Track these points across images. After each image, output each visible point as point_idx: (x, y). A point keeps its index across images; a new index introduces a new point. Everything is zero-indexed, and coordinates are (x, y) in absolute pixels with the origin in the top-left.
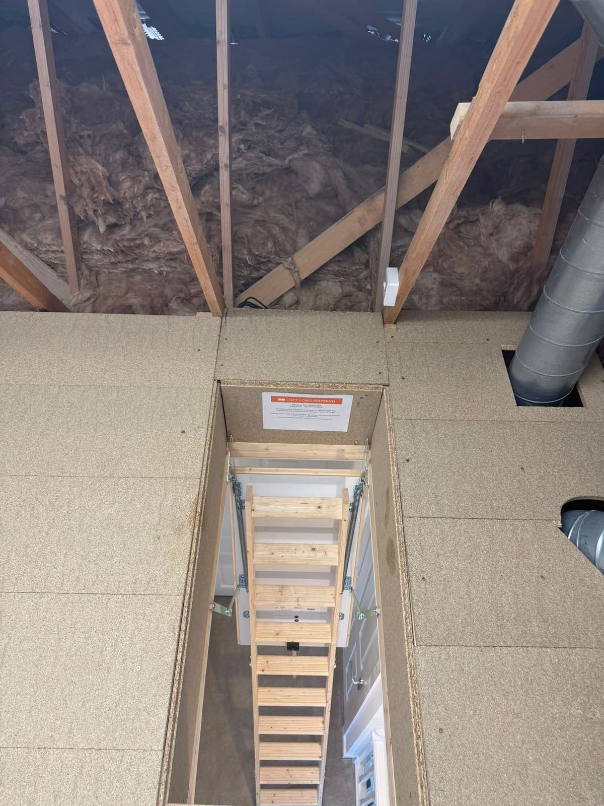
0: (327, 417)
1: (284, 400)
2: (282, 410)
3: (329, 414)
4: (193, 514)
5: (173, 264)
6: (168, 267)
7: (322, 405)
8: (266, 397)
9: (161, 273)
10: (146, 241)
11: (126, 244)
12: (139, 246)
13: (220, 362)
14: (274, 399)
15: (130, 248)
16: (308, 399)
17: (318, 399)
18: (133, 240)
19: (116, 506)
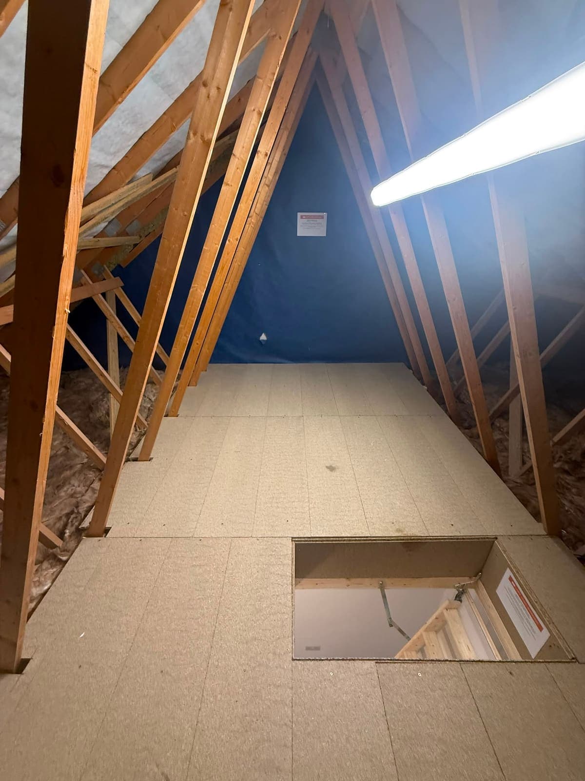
0: (526, 627)
1: (514, 586)
2: (510, 591)
3: (530, 628)
4: (409, 535)
5: (579, 513)
6: (575, 512)
7: (530, 617)
8: (508, 573)
9: (567, 511)
10: (574, 490)
11: (563, 482)
12: (567, 489)
13: (511, 538)
14: (511, 579)
15: (563, 487)
16: (526, 603)
17: (531, 610)
18: (568, 484)
19: (401, 505)
